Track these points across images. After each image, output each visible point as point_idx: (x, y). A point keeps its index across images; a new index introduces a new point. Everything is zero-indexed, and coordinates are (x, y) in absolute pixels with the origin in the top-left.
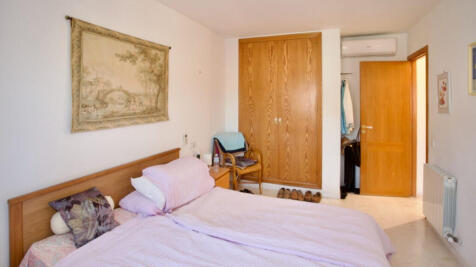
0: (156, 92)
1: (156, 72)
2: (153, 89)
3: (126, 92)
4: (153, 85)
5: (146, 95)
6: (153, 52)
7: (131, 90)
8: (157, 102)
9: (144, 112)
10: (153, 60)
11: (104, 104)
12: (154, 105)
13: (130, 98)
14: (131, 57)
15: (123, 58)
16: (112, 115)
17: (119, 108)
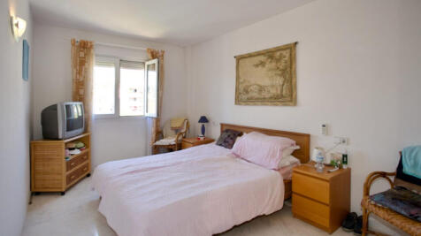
0: (281, 83)
1: (281, 67)
2: (279, 81)
3: (258, 85)
4: (278, 78)
5: (273, 86)
6: (278, 54)
7: (262, 84)
8: (282, 91)
9: (271, 98)
10: (278, 60)
11: (247, 92)
12: (279, 92)
13: (261, 89)
14: (262, 64)
15: (257, 66)
16: (252, 98)
17: (255, 95)
